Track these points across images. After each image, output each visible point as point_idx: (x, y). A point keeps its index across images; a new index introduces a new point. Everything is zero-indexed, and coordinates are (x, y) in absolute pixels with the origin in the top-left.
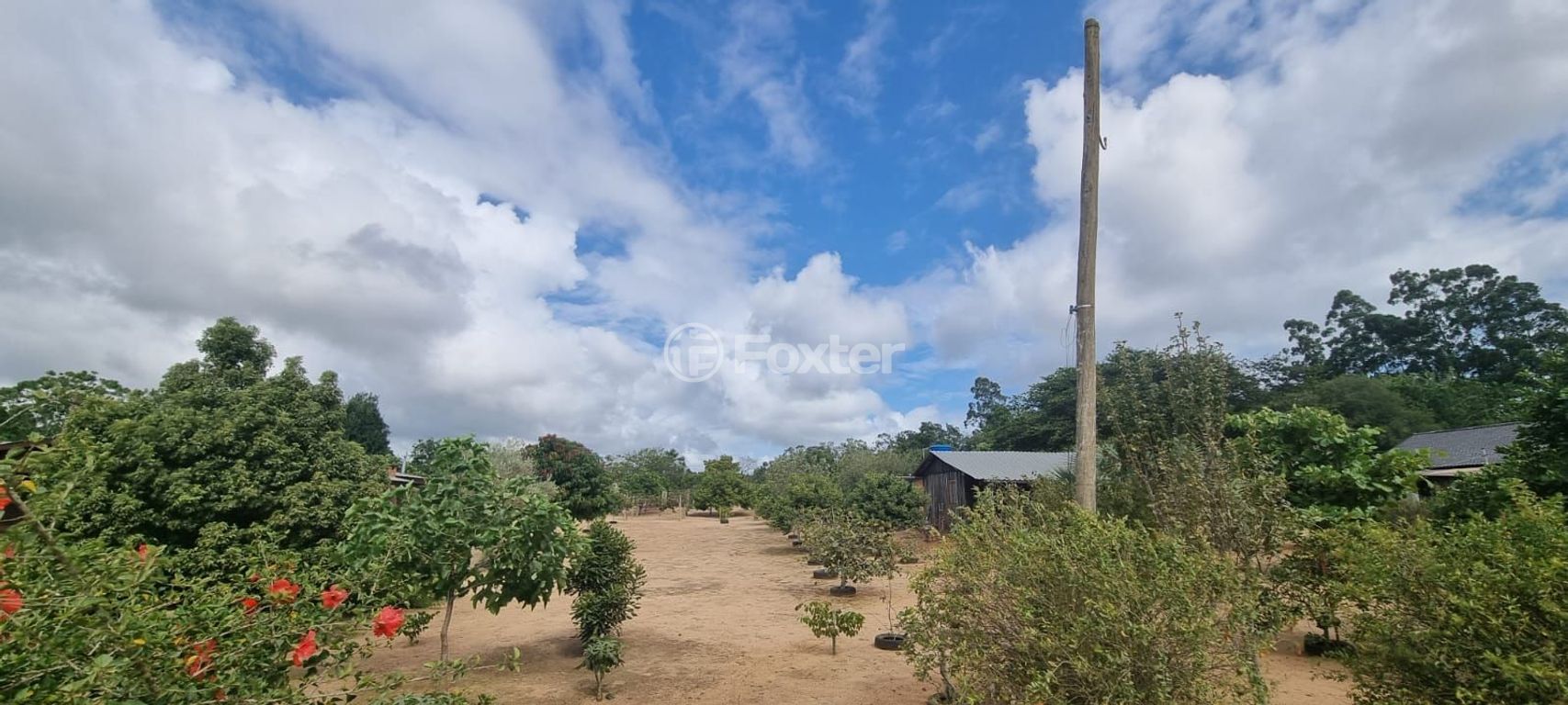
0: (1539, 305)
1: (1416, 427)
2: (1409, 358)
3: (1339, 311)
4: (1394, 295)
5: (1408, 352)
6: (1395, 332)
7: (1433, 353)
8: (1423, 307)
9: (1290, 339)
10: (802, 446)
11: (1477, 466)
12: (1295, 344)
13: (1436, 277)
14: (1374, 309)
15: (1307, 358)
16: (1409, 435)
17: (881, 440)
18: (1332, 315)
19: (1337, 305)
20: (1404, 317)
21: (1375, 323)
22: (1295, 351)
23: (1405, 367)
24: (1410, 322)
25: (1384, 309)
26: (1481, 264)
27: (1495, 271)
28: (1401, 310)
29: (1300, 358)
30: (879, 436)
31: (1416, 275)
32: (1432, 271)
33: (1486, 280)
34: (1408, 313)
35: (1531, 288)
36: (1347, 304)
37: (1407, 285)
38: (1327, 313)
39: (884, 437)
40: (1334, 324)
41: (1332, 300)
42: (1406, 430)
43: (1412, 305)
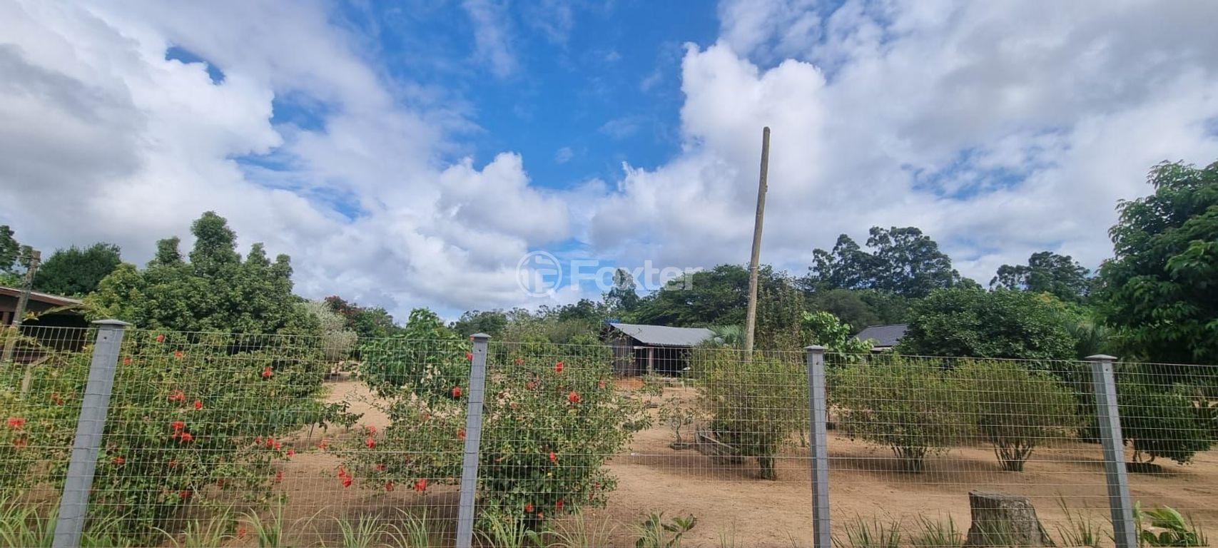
0: (937, 255)
1: (870, 323)
2: (873, 279)
3: (840, 247)
4: (870, 241)
5: (872, 276)
6: (868, 264)
7: (884, 278)
8: (883, 250)
9: (813, 261)
10: (477, 311)
11: (890, 346)
12: (815, 264)
13: (894, 232)
14: (859, 248)
15: (821, 274)
16: (866, 327)
17: (541, 310)
18: (836, 248)
19: (839, 243)
20: (872, 254)
21: (858, 257)
22: (815, 269)
23: (870, 284)
24: (875, 258)
25: (864, 249)
26: (915, 227)
27: (920, 232)
28: (871, 251)
29: (817, 274)
30: (540, 307)
31: (882, 229)
32: (893, 228)
33: (915, 237)
34: (875, 253)
35: (934, 244)
36: (845, 243)
37: (876, 235)
38: (833, 247)
39: (544, 308)
40: (836, 255)
41: (836, 240)
42: (865, 324)
43: (877, 248)
